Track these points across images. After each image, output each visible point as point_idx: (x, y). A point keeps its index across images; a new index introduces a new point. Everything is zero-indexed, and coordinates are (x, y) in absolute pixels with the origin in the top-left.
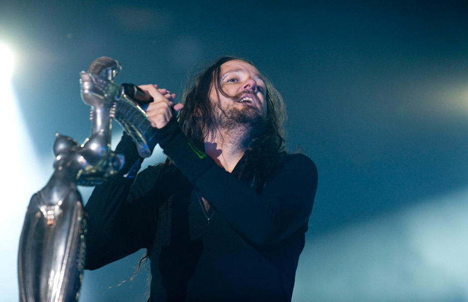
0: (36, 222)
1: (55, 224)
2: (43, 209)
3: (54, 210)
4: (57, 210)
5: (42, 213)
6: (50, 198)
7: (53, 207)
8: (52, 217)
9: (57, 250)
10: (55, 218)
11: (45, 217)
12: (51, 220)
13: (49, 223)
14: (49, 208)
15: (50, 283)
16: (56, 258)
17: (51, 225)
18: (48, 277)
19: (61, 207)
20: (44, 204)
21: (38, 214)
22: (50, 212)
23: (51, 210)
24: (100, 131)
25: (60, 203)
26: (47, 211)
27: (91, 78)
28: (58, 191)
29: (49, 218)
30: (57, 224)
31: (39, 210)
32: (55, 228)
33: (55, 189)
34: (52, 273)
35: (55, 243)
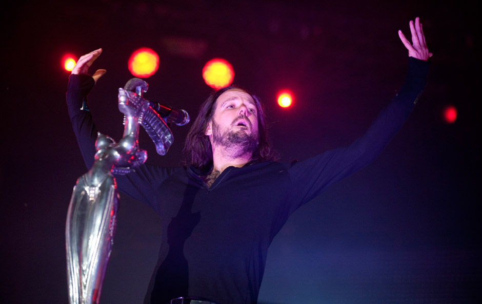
0: (81, 198)
1: (95, 201)
2: (87, 188)
3: (94, 190)
4: (97, 191)
5: (86, 192)
6: (92, 181)
7: (94, 188)
8: (93, 195)
9: (96, 219)
10: (95, 196)
11: (88, 194)
12: (92, 197)
13: (91, 199)
14: (91, 189)
15: (90, 244)
16: (95, 225)
17: (92, 201)
18: (88, 239)
19: (100, 188)
20: (88, 185)
21: (83, 193)
22: (91, 192)
23: (92, 190)
24: (131, 134)
25: (99, 185)
26: (90, 190)
27: (126, 93)
28: (98, 176)
29: (91, 196)
30: (96, 200)
31: (84, 190)
32: (95, 203)
33: (96, 175)
34: (91, 237)
35: (95, 215)
